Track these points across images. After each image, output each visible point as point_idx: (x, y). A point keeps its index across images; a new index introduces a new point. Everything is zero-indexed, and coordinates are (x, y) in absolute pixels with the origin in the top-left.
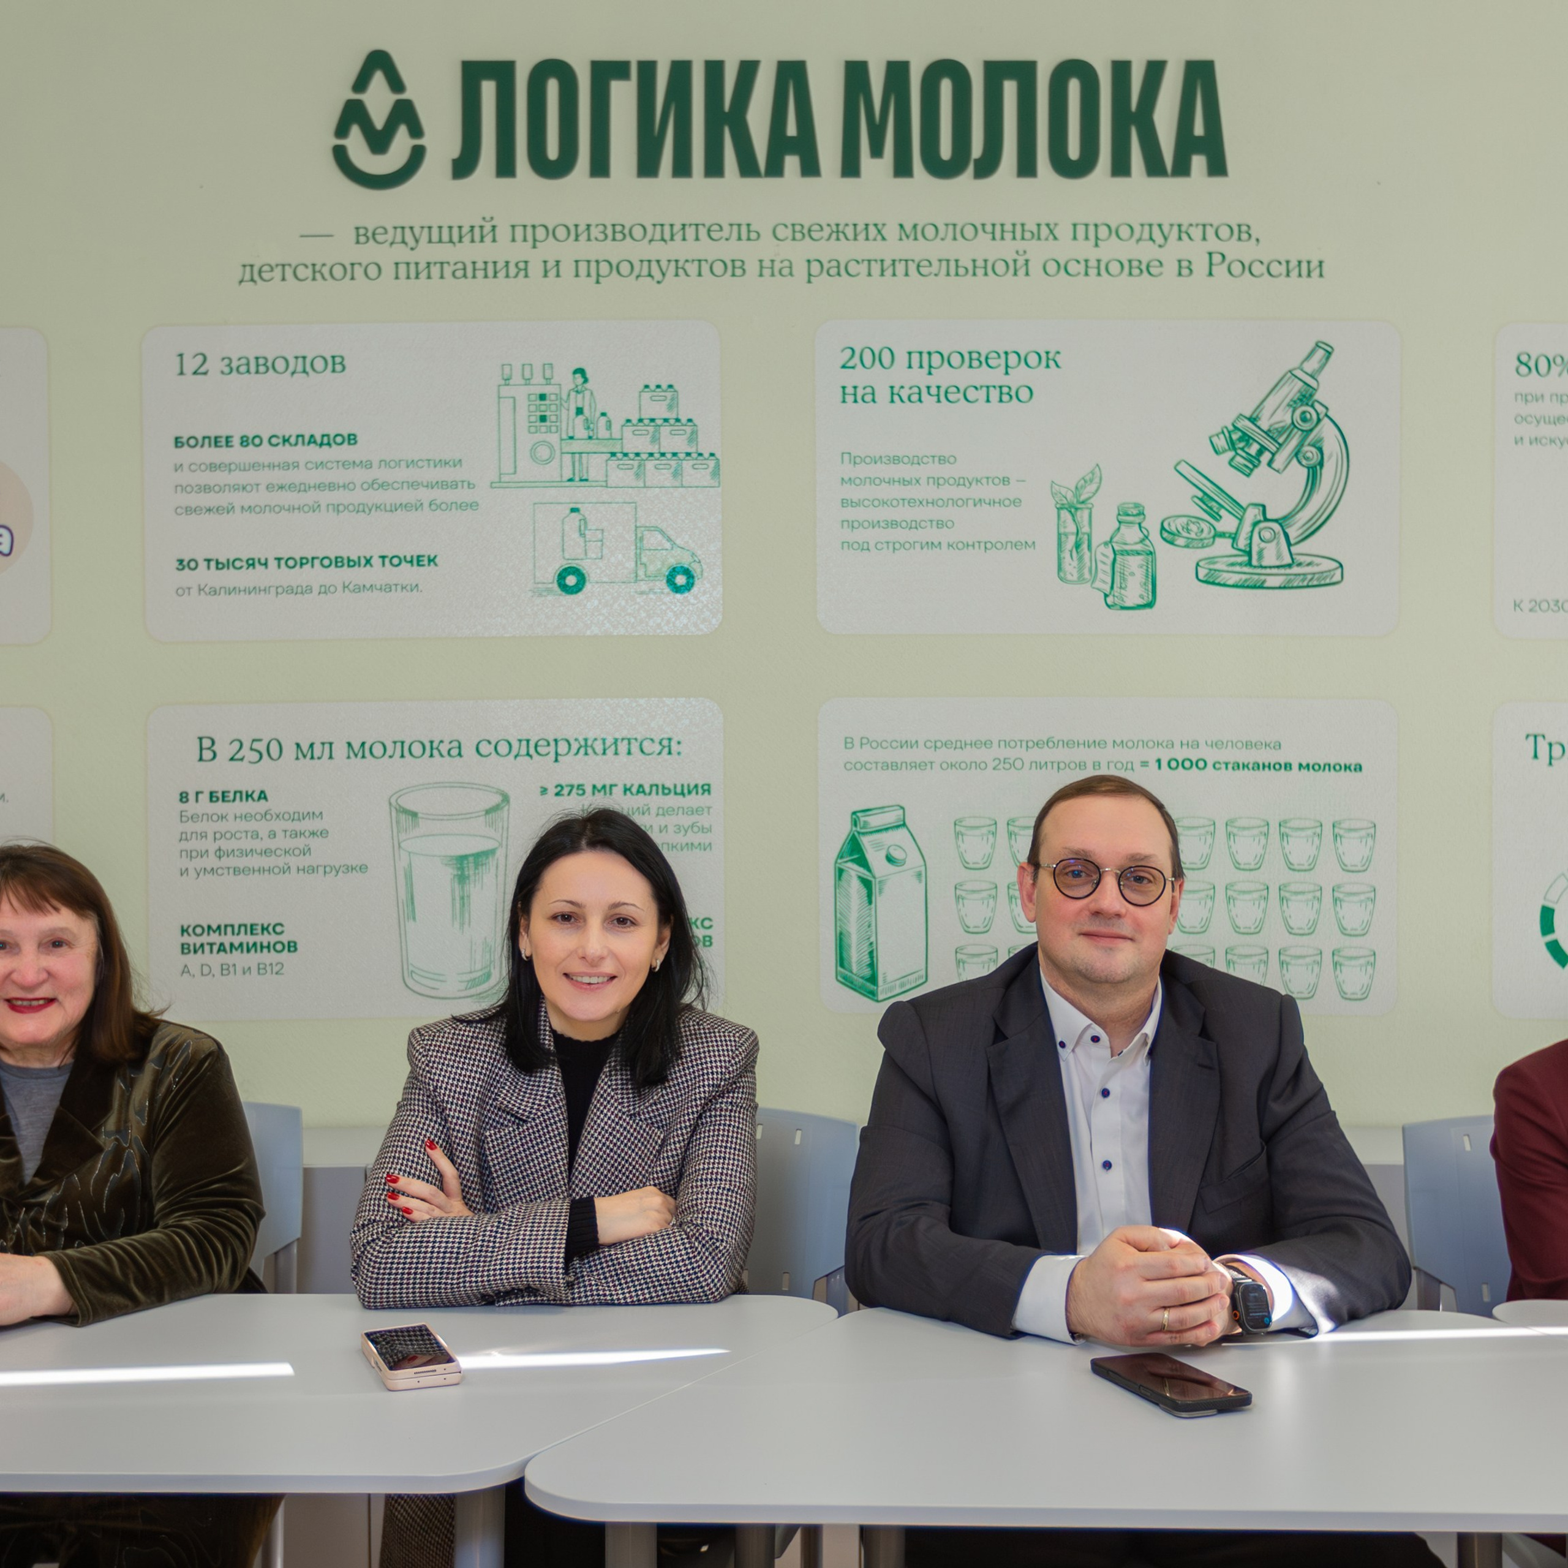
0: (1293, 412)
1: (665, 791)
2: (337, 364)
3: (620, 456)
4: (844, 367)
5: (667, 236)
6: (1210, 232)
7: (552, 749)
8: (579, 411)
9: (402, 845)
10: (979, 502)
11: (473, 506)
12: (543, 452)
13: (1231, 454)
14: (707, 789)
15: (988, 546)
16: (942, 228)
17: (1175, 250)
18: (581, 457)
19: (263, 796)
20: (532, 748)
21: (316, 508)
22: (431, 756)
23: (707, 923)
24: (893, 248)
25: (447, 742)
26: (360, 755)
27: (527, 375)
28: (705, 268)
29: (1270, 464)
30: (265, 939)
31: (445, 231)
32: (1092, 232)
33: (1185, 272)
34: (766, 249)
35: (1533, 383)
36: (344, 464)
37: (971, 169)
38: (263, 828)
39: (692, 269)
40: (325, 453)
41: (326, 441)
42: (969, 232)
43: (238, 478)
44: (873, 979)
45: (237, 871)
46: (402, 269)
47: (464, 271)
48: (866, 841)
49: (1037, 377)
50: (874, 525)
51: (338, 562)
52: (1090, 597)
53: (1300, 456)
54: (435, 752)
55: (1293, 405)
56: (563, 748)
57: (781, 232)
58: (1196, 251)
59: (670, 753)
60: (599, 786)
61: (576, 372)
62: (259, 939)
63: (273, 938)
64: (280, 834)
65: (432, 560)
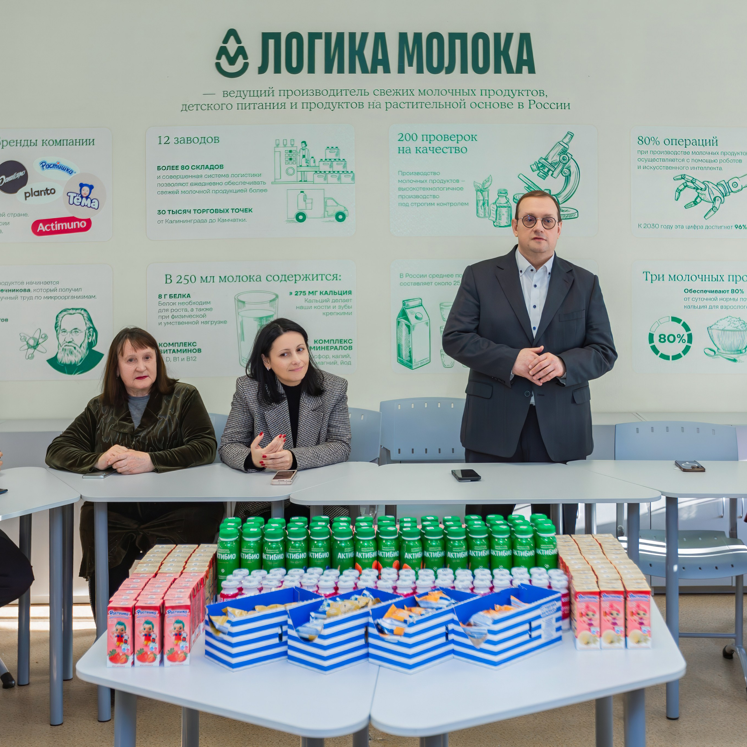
0: (560, 157)
1: (335, 293)
2: (216, 140)
3: (318, 172)
4: (399, 140)
5: (335, 94)
6: (530, 93)
7: (294, 278)
8: (304, 156)
9: (240, 313)
10: (448, 189)
11: (266, 190)
12: (291, 171)
13: (539, 171)
14: (350, 293)
15: (451, 204)
16: (434, 91)
17: (518, 99)
18: (304, 173)
19: (189, 296)
20: (286, 278)
21: (208, 192)
22: (250, 281)
23: (350, 341)
24: (417, 98)
25: (255, 276)
26: (224, 281)
27: (285, 144)
28: (349, 105)
29: (552, 175)
30: (190, 348)
31: (256, 92)
32: (487, 92)
33: (521, 107)
34: (371, 98)
35: (644, 148)
36: (220, 176)
37: (444, 71)
38: (189, 307)
39: (344, 105)
40: (212, 172)
41: (212, 167)
42: (444, 92)
43: (181, 181)
44: (411, 361)
45: (180, 323)
46: (240, 105)
47: (263, 107)
48: (408, 311)
49: (468, 144)
50: (410, 197)
51: (216, 211)
52: (488, 223)
53: (563, 172)
54: (251, 280)
55: (560, 154)
56: (298, 278)
57: (377, 93)
58: (525, 99)
59: (337, 280)
60: (311, 292)
61: (302, 142)
62: (187, 348)
63: (192, 348)
64: (195, 310)
65: (250, 210)
